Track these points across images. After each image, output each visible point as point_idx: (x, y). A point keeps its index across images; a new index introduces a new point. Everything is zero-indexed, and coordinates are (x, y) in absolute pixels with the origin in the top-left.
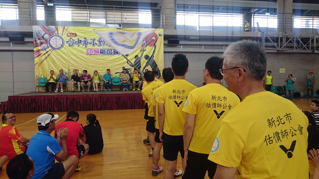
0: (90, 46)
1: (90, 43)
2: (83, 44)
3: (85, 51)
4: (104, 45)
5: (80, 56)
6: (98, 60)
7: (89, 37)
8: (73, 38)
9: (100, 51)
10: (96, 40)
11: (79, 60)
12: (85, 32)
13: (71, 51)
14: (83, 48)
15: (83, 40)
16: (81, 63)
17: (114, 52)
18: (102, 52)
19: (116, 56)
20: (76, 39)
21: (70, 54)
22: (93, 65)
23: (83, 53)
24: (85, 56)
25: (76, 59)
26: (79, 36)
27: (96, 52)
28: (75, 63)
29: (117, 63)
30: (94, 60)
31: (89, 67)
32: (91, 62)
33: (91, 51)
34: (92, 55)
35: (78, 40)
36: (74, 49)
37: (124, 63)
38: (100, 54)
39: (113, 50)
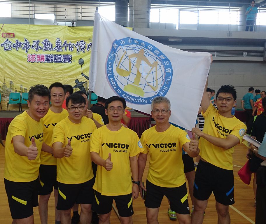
0: (32, 51)
1: (32, 47)
2: (24, 47)
3: (26, 57)
4: (52, 49)
5: (19, 63)
6: (43, 70)
7: (31, 38)
8: (10, 40)
9: (45, 58)
10: (41, 42)
11: (17, 69)
12: (26, 31)
13: (7, 58)
14: (23, 53)
15: (23, 42)
16: (20, 73)
17: (64, 59)
18: (49, 59)
19: (67, 65)
20: (13, 41)
21: (5, 61)
22: (36, 76)
23: (21, 59)
24: (26, 64)
25: (13, 68)
26: (18, 37)
27: (41, 58)
28: (12, 72)
29: (69, 74)
30: (37, 69)
31: (30, 79)
32: (33, 73)
33: (33, 57)
34: (35, 63)
35: (17, 42)
36: (12, 54)
37: (77, 74)
38: (46, 62)
39: (63, 56)
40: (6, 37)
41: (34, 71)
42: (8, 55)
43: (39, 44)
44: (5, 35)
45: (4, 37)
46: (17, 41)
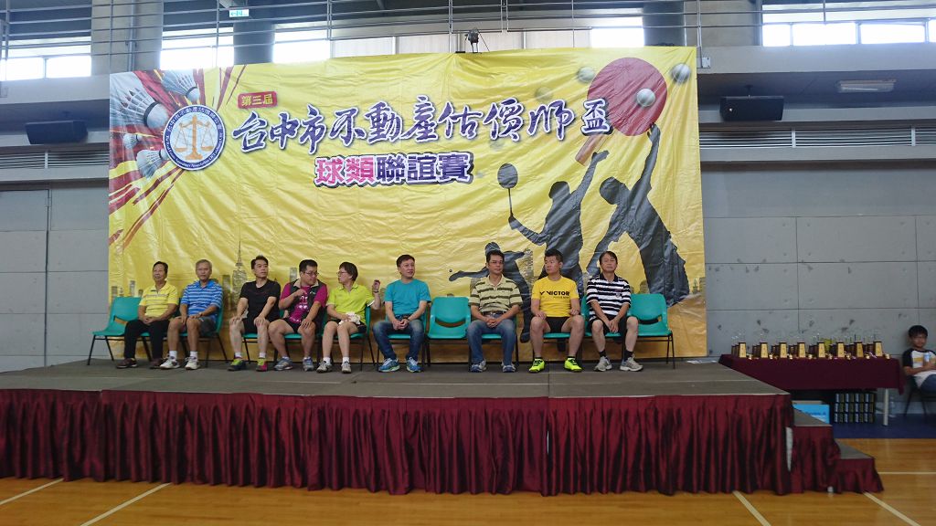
0: (331, 147)
1: (333, 132)
2: (305, 136)
3: (309, 169)
4: (399, 136)
5: (288, 192)
6: (367, 212)
7: (328, 102)
8: (263, 114)
9: (375, 168)
10: (364, 114)
11: (279, 211)
12: (311, 81)
13: (252, 175)
14: (302, 155)
15: (302, 117)
16: (288, 227)
17: (444, 167)
18: (388, 171)
19: (456, 189)
20: (272, 117)
21: (245, 187)
22: (341, 235)
23: (296, 176)
24: (309, 192)
25: (268, 208)
26: (287, 105)
27: (361, 171)
28: (263, 226)
29: (460, 224)
30: (348, 209)
31: (322, 247)
32: (334, 223)
33: (334, 168)
34: (341, 190)
35: (284, 120)
36: (264, 163)
37: (495, 223)
38: (379, 183)
39: (440, 159)
40: (251, 106)
41: (337, 219)
42: (255, 167)
43: (358, 119)
44: (247, 101)
45: (245, 107)
46: (284, 116)
